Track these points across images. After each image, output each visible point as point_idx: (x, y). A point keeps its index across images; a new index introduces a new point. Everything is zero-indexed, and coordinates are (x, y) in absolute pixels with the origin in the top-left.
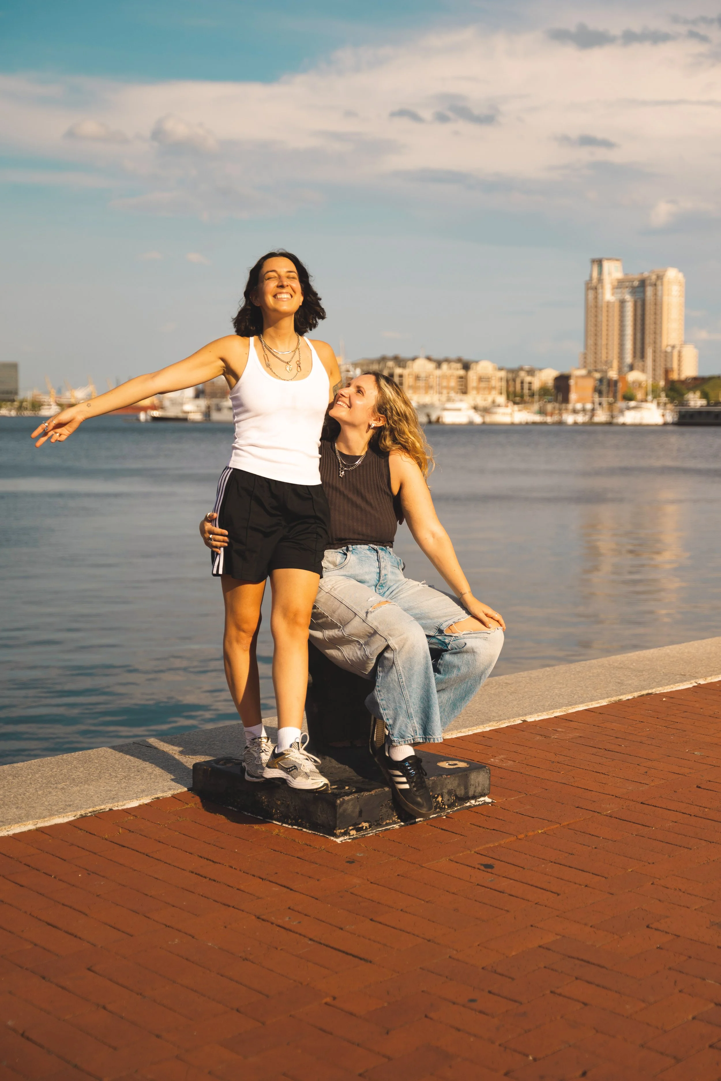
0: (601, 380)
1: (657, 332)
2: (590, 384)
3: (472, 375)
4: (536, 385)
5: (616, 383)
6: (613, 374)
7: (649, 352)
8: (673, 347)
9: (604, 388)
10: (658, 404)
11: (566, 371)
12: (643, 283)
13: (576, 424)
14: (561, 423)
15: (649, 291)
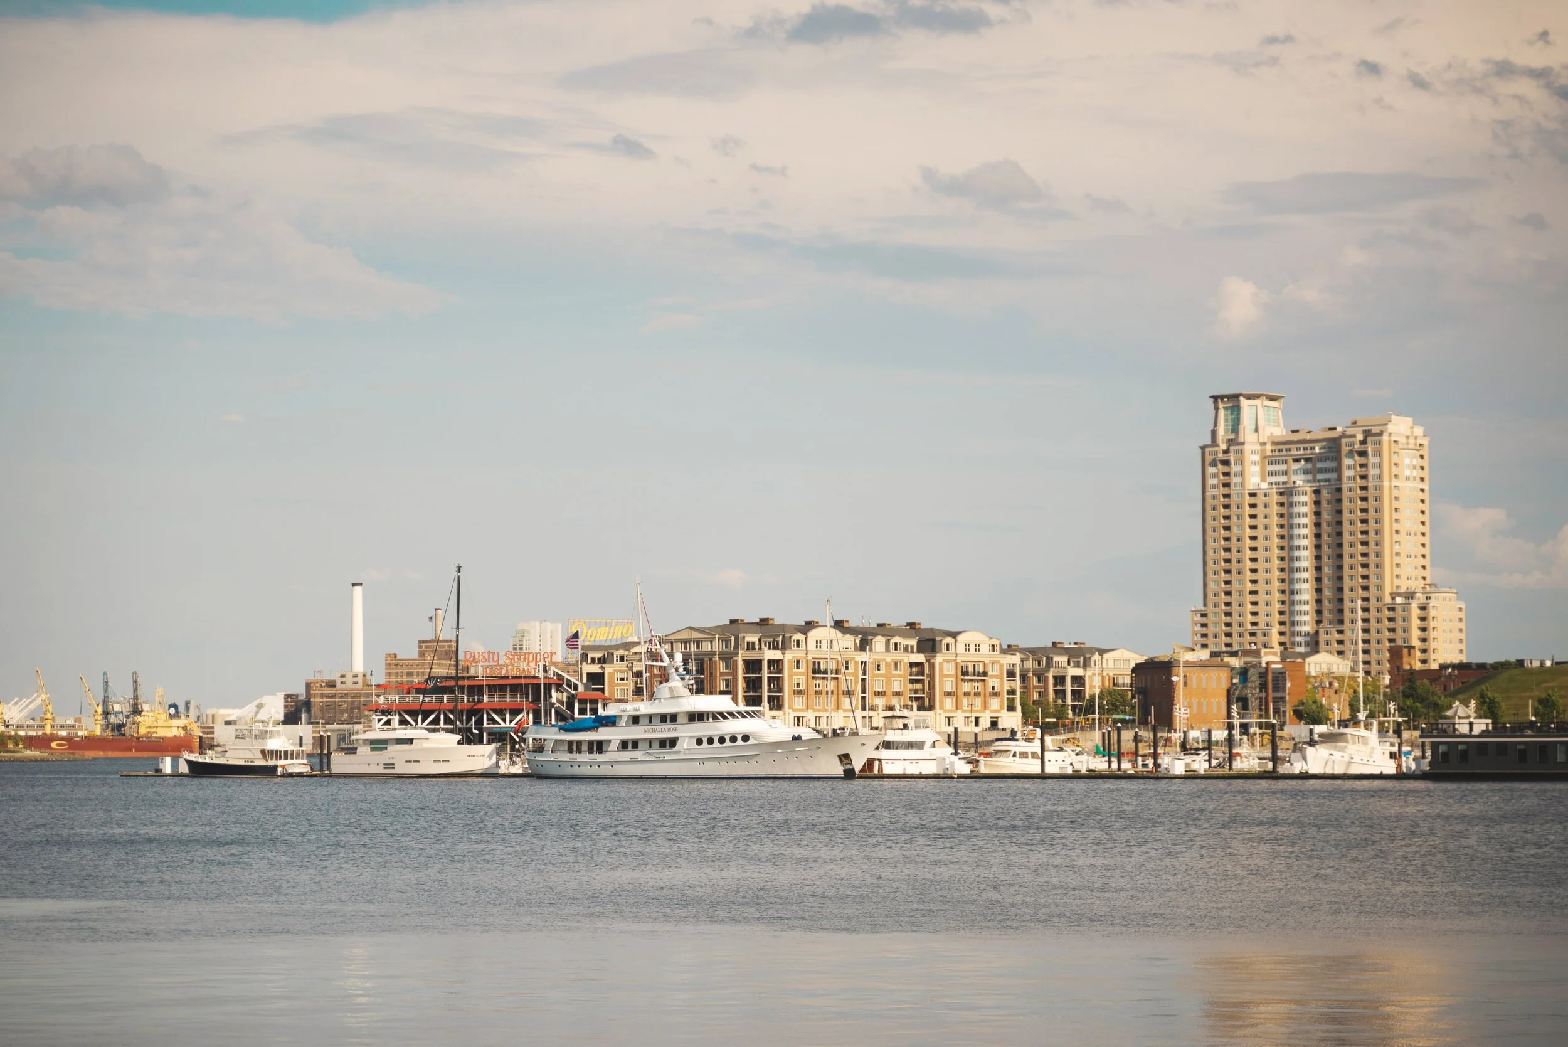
0: (1244, 673)
1: (1370, 562)
2: (1219, 681)
3: (944, 664)
4: (1093, 686)
5: (1279, 678)
6: (1271, 658)
7: (1354, 605)
8: (1410, 595)
9: (1252, 692)
10: (1382, 731)
11: (1162, 653)
12: (1333, 447)
13: (1191, 776)
14: (1156, 775)
15: (1349, 466)
